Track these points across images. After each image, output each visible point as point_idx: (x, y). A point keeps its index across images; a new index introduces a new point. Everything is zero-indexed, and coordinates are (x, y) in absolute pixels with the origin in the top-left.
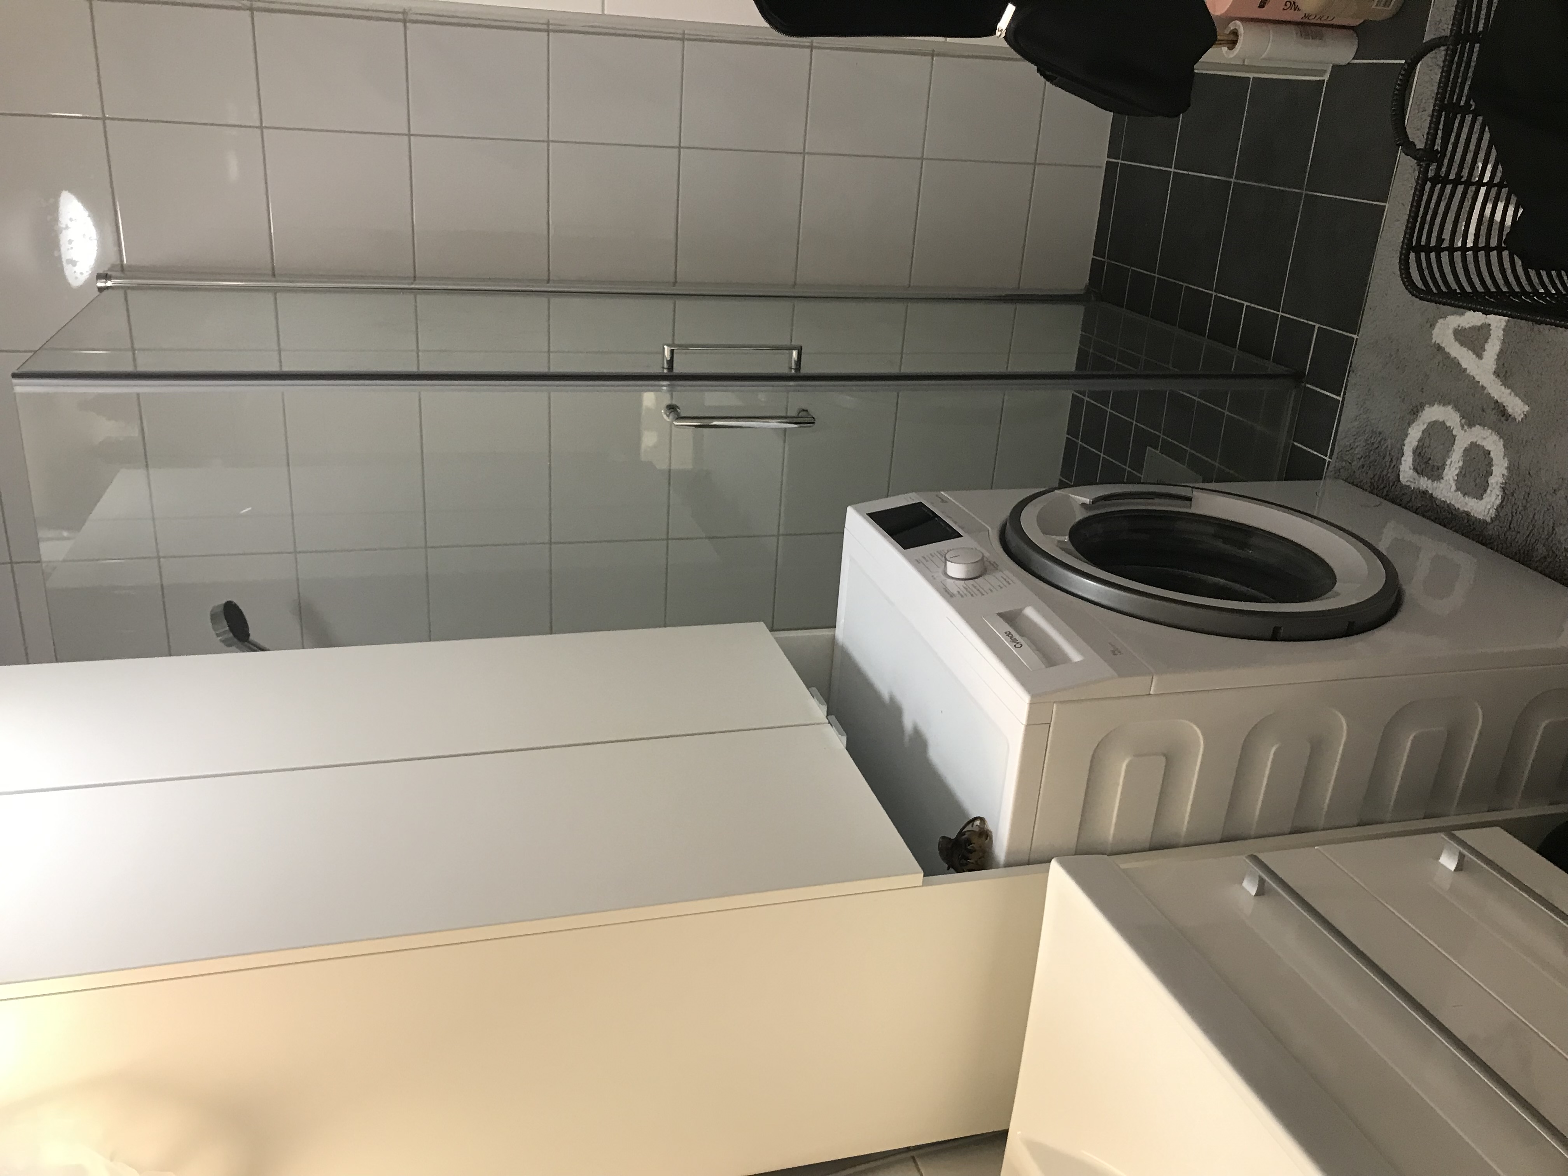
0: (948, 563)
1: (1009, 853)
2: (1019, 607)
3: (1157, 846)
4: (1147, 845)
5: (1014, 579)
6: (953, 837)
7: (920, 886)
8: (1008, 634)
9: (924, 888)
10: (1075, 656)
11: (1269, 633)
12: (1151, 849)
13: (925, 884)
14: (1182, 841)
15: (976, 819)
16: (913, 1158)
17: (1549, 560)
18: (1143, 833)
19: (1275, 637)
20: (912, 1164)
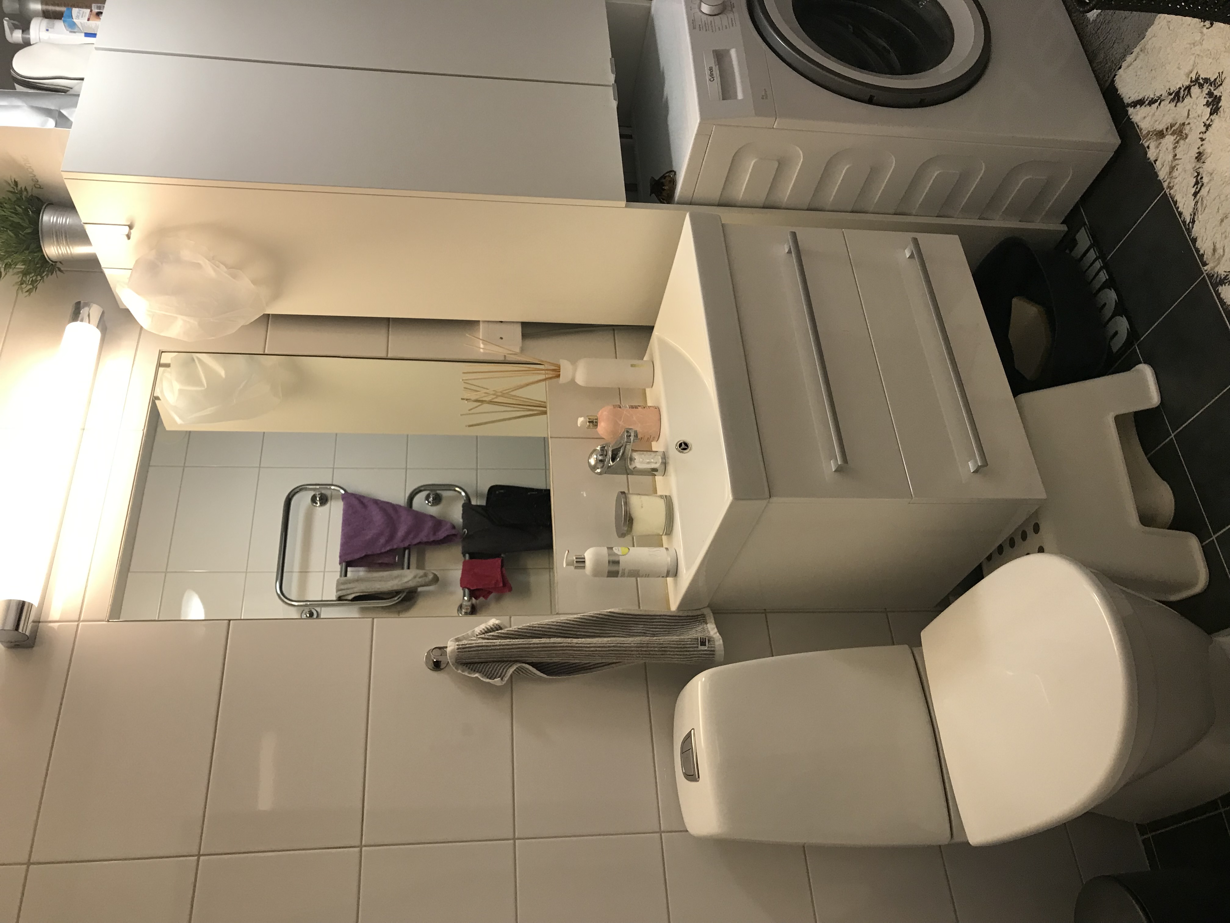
0: (702, 3)
1: (680, 197)
2: (727, 48)
3: (767, 207)
4: (761, 205)
5: (738, 23)
6: (657, 179)
7: (623, 208)
8: (711, 69)
9: (627, 209)
10: (740, 96)
11: (867, 98)
12: (764, 207)
13: (626, 207)
14: (784, 206)
15: (674, 171)
16: (614, 330)
17: (1103, 64)
18: (761, 197)
19: (870, 101)
20: (612, 332)
